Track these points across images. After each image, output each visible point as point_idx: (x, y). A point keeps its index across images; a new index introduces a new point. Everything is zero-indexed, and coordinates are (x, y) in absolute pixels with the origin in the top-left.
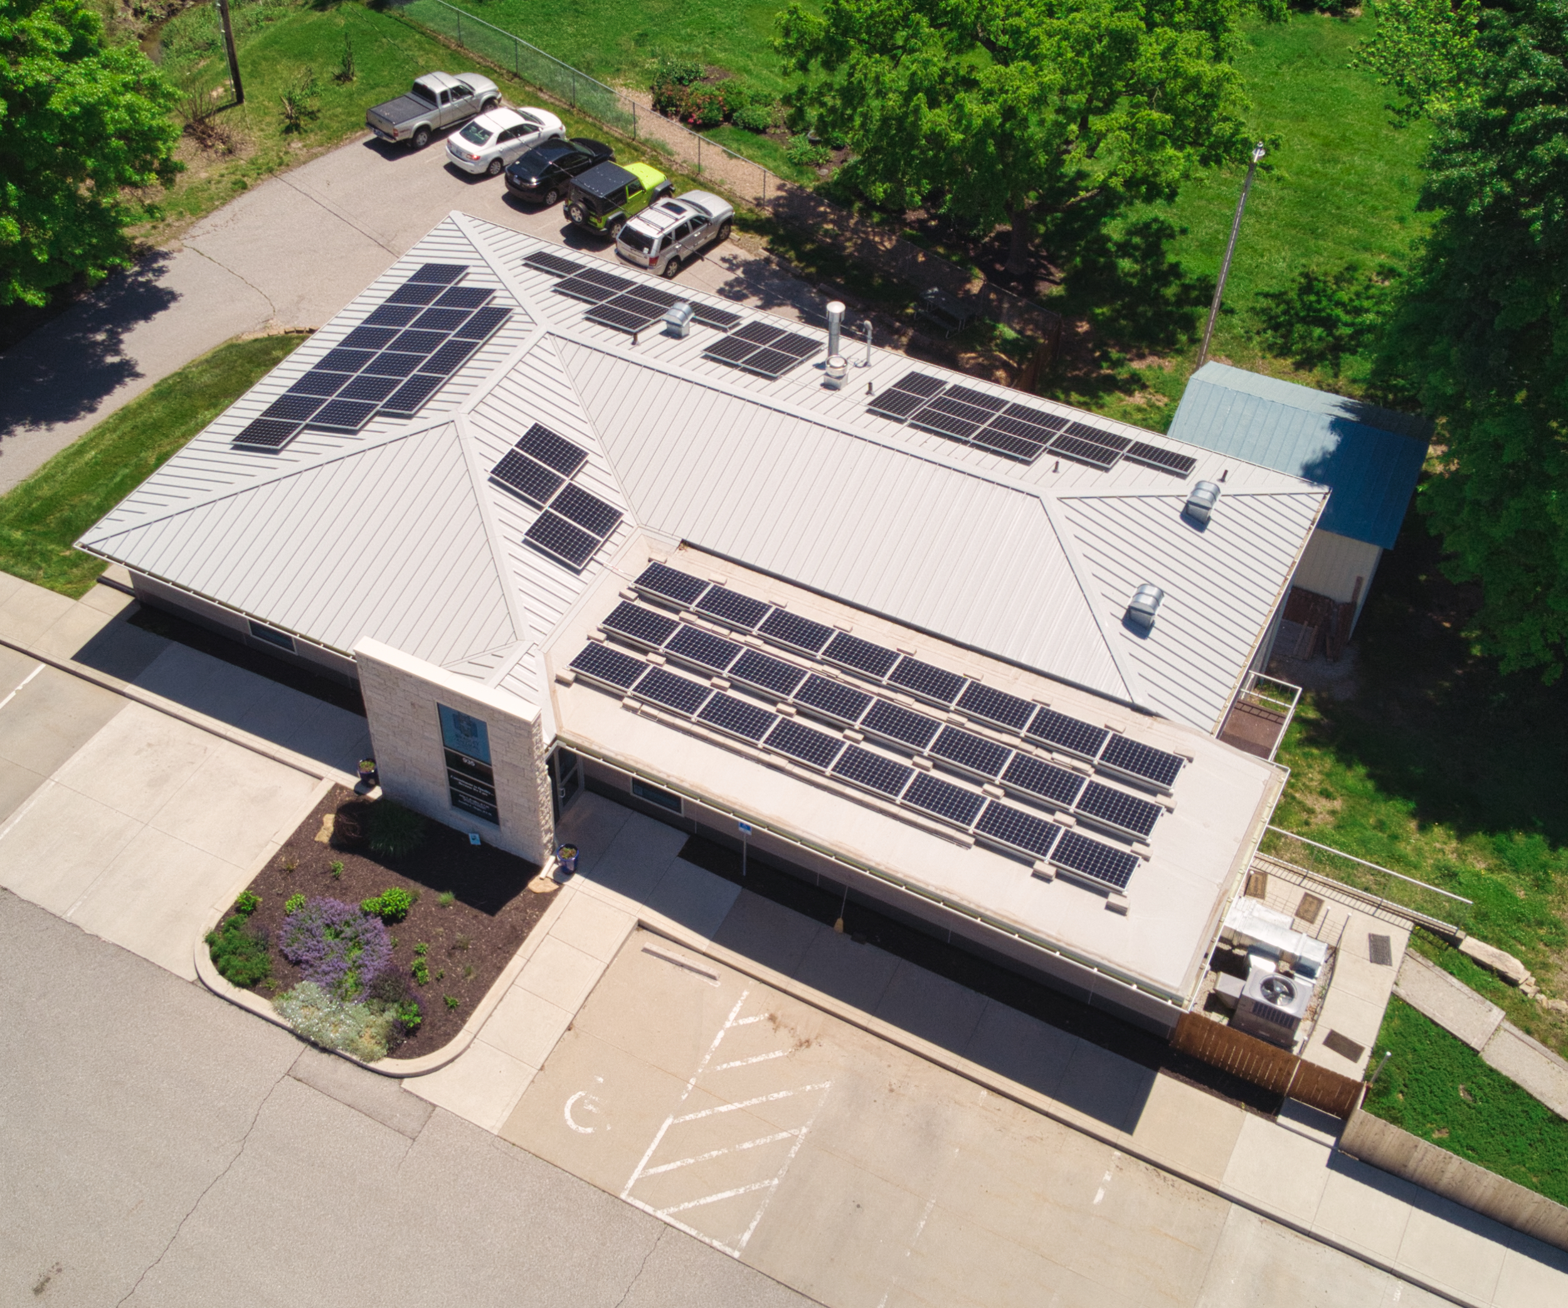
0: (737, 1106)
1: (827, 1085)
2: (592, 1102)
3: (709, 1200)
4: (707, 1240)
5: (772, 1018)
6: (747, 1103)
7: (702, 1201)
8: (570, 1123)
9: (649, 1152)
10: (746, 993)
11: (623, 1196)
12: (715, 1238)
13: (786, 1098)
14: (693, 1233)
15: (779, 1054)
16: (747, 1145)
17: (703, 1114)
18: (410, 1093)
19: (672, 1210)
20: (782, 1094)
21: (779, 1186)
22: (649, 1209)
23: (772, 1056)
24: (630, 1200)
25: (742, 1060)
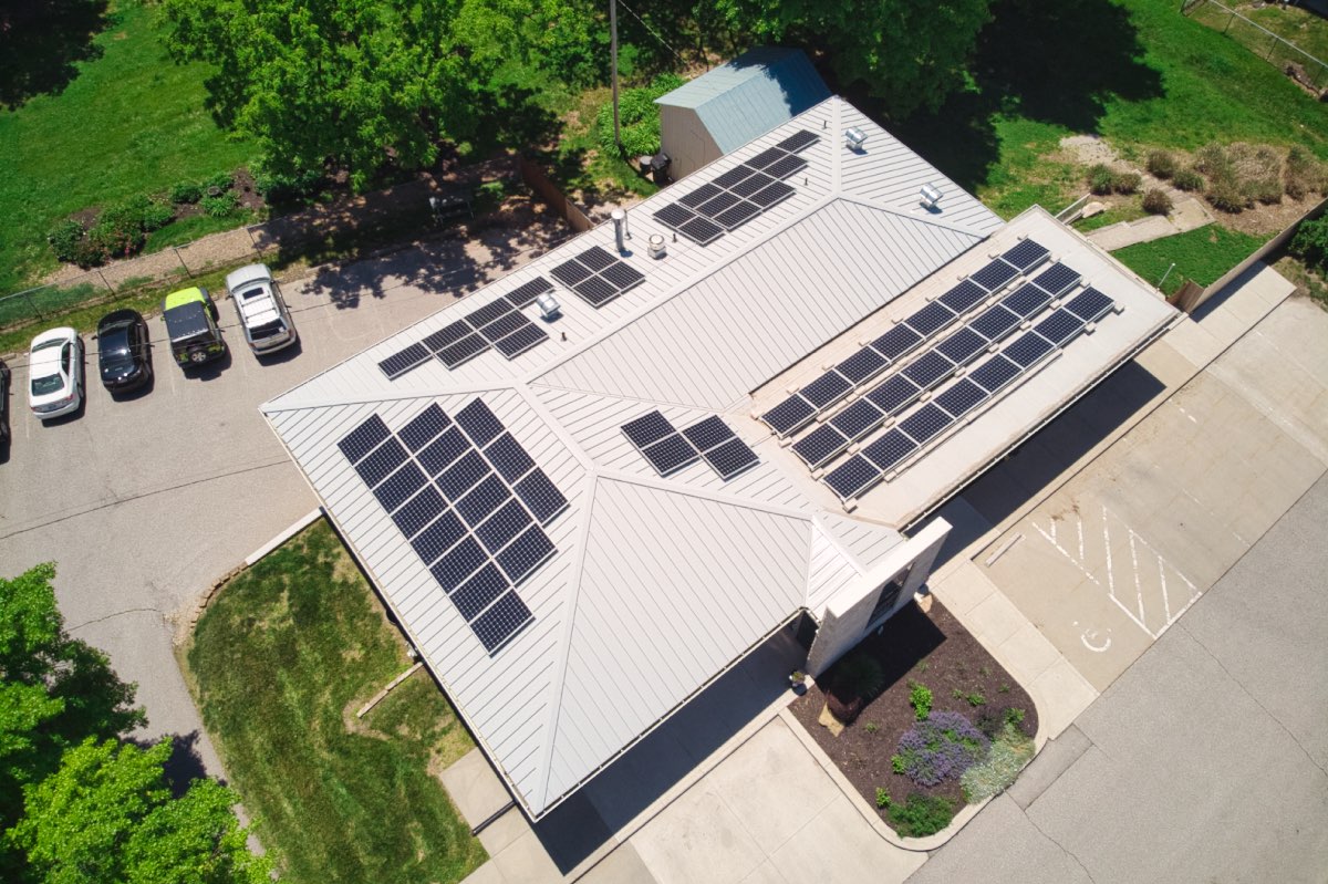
0: (1109, 558)
1: (1105, 509)
2: (1090, 633)
3: (1165, 594)
4: (1189, 605)
5: (1055, 518)
6: (1108, 552)
7: (1166, 598)
8: (1102, 650)
9: (1130, 615)
10: (1034, 524)
11: (1156, 638)
12: (1188, 601)
13: (1109, 531)
14: (1184, 610)
15: (1079, 524)
16: (1135, 563)
17: (1111, 578)
18: (1060, 736)
19: (1168, 615)
20: (1106, 532)
21: (1164, 557)
22: (1166, 627)
23: (1080, 528)
24: (1159, 635)
25: (1079, 544)
